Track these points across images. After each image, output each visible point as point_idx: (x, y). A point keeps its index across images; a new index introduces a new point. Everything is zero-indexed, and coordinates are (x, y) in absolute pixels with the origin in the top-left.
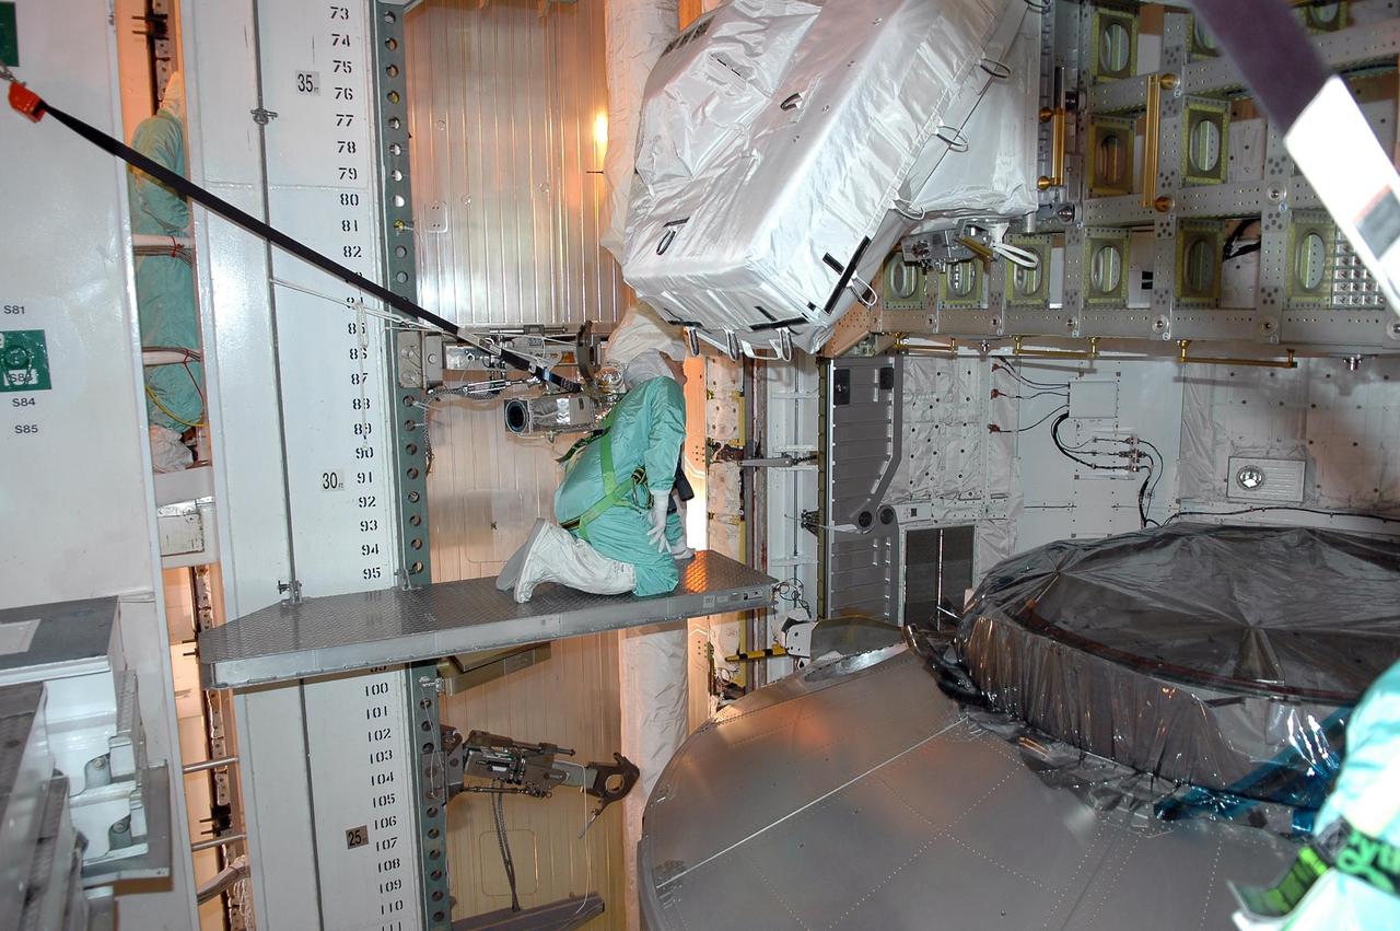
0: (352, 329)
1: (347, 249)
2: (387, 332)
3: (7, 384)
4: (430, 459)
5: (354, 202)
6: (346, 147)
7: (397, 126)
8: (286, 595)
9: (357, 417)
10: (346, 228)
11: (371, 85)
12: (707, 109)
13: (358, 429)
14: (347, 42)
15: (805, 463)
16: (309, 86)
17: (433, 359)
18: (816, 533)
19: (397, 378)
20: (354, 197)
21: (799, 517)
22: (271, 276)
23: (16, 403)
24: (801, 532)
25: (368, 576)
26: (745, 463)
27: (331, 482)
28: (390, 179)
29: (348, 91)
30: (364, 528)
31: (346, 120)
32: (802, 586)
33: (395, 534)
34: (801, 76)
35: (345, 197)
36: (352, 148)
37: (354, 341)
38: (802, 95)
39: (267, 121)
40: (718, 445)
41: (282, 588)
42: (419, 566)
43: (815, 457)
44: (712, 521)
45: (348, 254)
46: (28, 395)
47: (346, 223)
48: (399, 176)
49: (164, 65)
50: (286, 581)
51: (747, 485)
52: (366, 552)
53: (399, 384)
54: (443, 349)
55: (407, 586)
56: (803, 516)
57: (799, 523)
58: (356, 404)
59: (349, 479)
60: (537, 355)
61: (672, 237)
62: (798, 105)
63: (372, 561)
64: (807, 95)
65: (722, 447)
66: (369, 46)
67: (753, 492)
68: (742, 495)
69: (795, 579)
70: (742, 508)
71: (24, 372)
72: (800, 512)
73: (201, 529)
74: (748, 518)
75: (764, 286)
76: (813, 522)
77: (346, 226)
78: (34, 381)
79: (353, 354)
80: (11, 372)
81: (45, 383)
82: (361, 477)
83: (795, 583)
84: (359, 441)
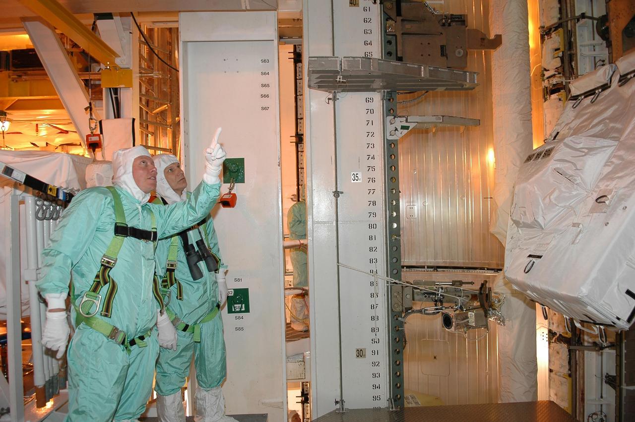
0: (372, 284)
1: (371, 248)
2: (388, 286)
3: (233, 310)
4: (405, 344)
5: (375, 227)
6: (372, 203)
7: (394, 192)
8: (338, 406)
9: (373, 324)
10: (371, 239)
11: (383, 176)
12: (552, 197)
13: (373, 330)
14: (373, 158)
15: (607, 349)
16: (357, 178)
17: (408, 296)
18: (614, 388)
19: (391, 307)
20: (375, 225)
21: (604, 377)
22: (338, 262)
23: (236, 318)
24: (605, 386)
25: (375, 399)
26: (571, 347)
27: (360, 353)
28: (391, 216)
29: (373, 179)
30: (374, 376)
31: (372, 191)
32: (605, 416)
33: (388, 381)
34: (608, 183)
35: (370, 225)
36: (374, 203)
37: (372, 290)
38: (609, 197)
39: (339, 196)
40: (555, 334)
41: (337, 402)
42: (399, 396)
43: (613, 345)
44: (552, 374)
45: (371, 250)
46: (241, 315)
47: (371, 237)
48: (395, 214)
49: (301, 153)
50: (338, 399)
51: (573, 357)
52: (374, 388)
53: (392, 310)
54: (413, 291)
55: (392, 408)
56: (606, 377)
57: (604, 381)
58: (373, 318)
59: (368, 353)
60: (459, 296)
61: (533, 265)
62: (607, 202)
63: (377, 392)
64: (612, 198)
65: (558, 335)
66: (383, 159)
67: (576, 361)
68: (569, 363)
69: (601, 411)
70: (570, 370)
71: (240, 305)
72: (604, 374)
73: (304, 369)
74: (573, 375)
75: (589, 308)
76: (612, 381)
77: (371, 238)
78: (243, 309)
79: (372, 295)
80: (235, 305)
81: (247, 310)
82: (374, 352)
83: (601, 414)
84: (373, 336)
